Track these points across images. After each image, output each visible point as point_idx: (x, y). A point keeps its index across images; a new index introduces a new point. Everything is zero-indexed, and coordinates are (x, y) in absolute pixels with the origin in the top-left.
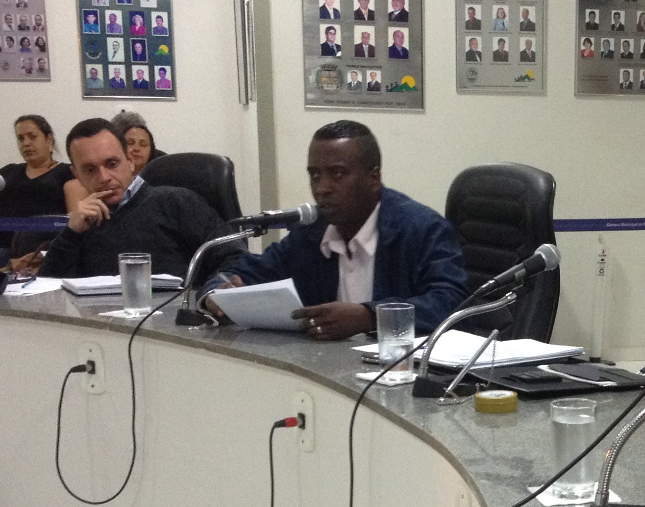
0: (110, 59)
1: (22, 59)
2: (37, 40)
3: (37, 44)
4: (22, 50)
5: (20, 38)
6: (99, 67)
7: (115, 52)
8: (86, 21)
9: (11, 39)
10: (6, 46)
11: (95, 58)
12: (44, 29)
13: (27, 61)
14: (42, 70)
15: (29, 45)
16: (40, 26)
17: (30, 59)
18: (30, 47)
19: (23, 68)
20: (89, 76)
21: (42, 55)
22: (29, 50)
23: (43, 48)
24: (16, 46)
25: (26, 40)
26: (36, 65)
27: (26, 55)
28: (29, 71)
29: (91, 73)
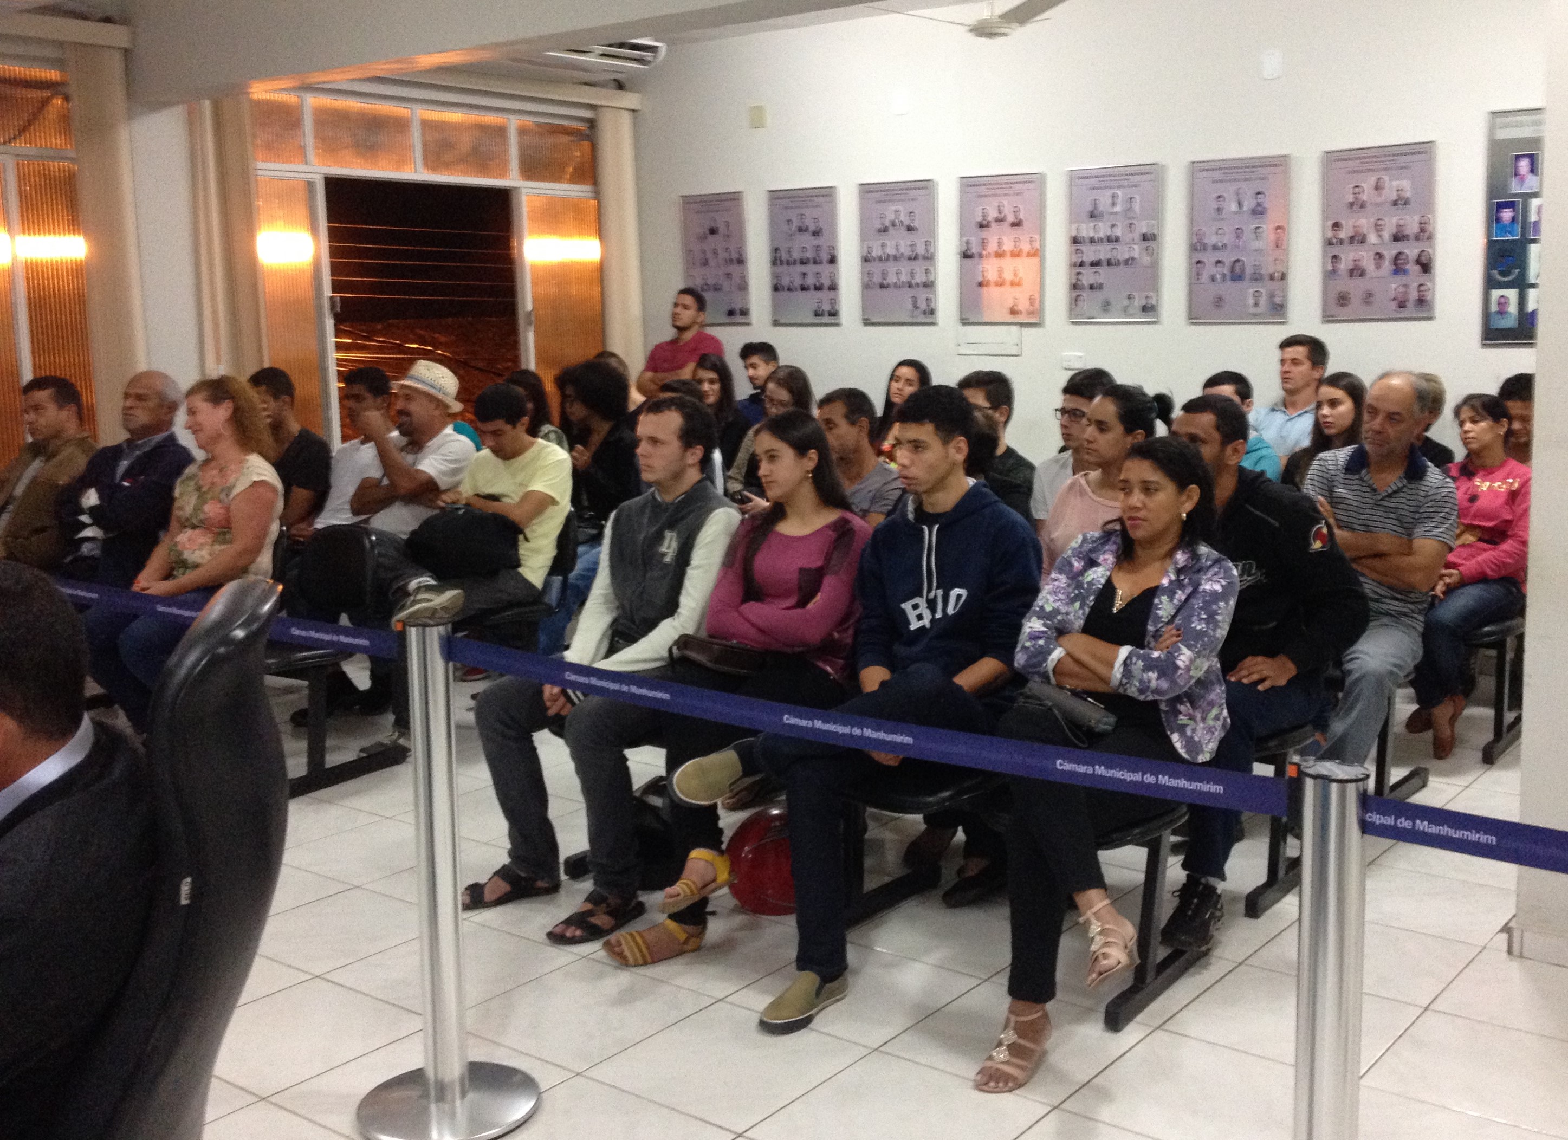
0: (1533, 280)
1: (1394, 286)
2: (1420, 255)
3: (1418, 262)
4: (1395, 272)
5: (1395, 252)
6: (1512, 294)
8: (1498, 220)
9: (1379, 256)
10: (1372, 266)
11: (1506, 279)
12: (1430, 238)
13: (1401, 289)
14: (1422, 302)
15: (1408, 263)
16: (1425, 233)
17: (1405, 286)
18: (1407, 267)
19: (1394, 299)
20: (1494, 308)
21: (1423, 278)
22: (1405, 272)
23: (1426, 266)
24: (1387, 265)
25: (1404, 257)
26: (1413, 295)
27: (1401, 279)
28: (1402, 305)
29: (1499, 304)
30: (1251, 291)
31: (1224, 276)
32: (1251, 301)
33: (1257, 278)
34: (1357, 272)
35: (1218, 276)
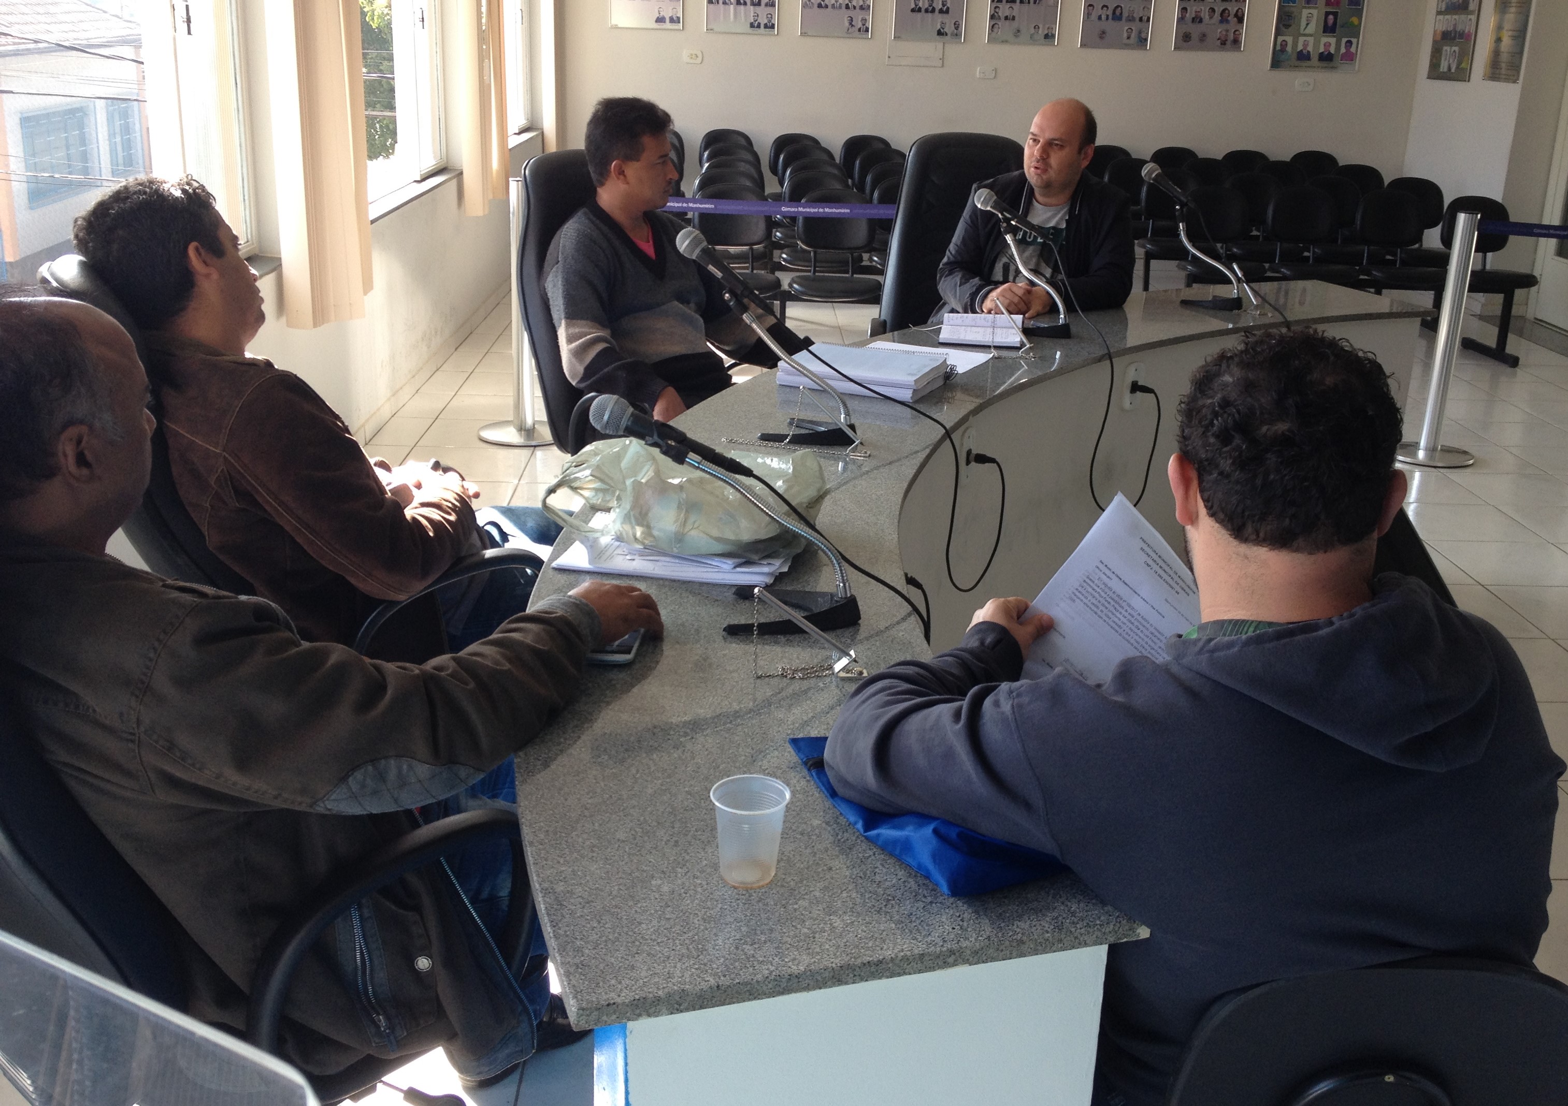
0: (1302, 32)
1: (1219, 31)
2: (1237, 11)
3: (1236, 15)
4: (1221, 22)
5: (1222, 9)
6: (1289, 39)
7: (1307, 24)
9: (1213, 10)
10: (1207, 17)
11: (1288, 30)
13: (1224, 33)
14: (1236, 42)
15: (1229, 16)
17: (1227, 31)
18: (1229, 18)
19: (1219, 38)
20: (1278, 48)
21: (1237, 26)
22: (1227, 21)
23: (1240, 20)
24: (1217, 16)
25: (1227, 12)
26: (1231, 37)
27: (1225, 26)
28: (1224, 43)
29: (1281, 45)
30: (1126, 28)
31: (1107, 19)
32: (1125, 35)
33: (1131, 19)
34: (1197, 20)
35: (1103, 17)
